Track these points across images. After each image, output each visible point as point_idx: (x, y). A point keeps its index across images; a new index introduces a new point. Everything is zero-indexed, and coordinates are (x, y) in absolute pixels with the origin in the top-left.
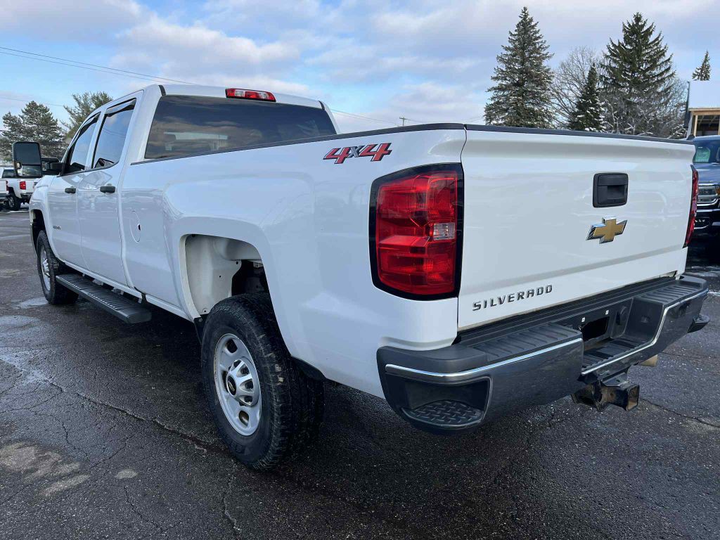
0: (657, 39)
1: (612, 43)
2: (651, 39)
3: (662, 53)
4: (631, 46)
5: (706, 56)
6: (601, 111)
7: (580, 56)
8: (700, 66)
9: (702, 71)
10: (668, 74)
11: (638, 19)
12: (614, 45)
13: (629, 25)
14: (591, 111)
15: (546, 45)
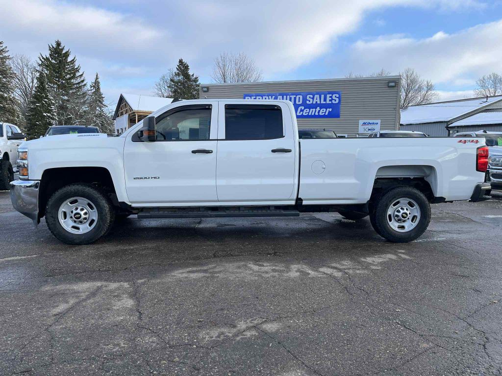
0: (73, 60)
1: (42, 57)
2: (69, 59)
3: (77, 70)
4: (56, 61)
5: (97, 76)
6: (52, 103)
7: (19, 61)
8: (94, 81)
9: (95, 84)
10: (83, 84)
11: (58, 44)
12: (43, 58)
13: (53, 47)
14: (45, 101)
15: (7, 50)
